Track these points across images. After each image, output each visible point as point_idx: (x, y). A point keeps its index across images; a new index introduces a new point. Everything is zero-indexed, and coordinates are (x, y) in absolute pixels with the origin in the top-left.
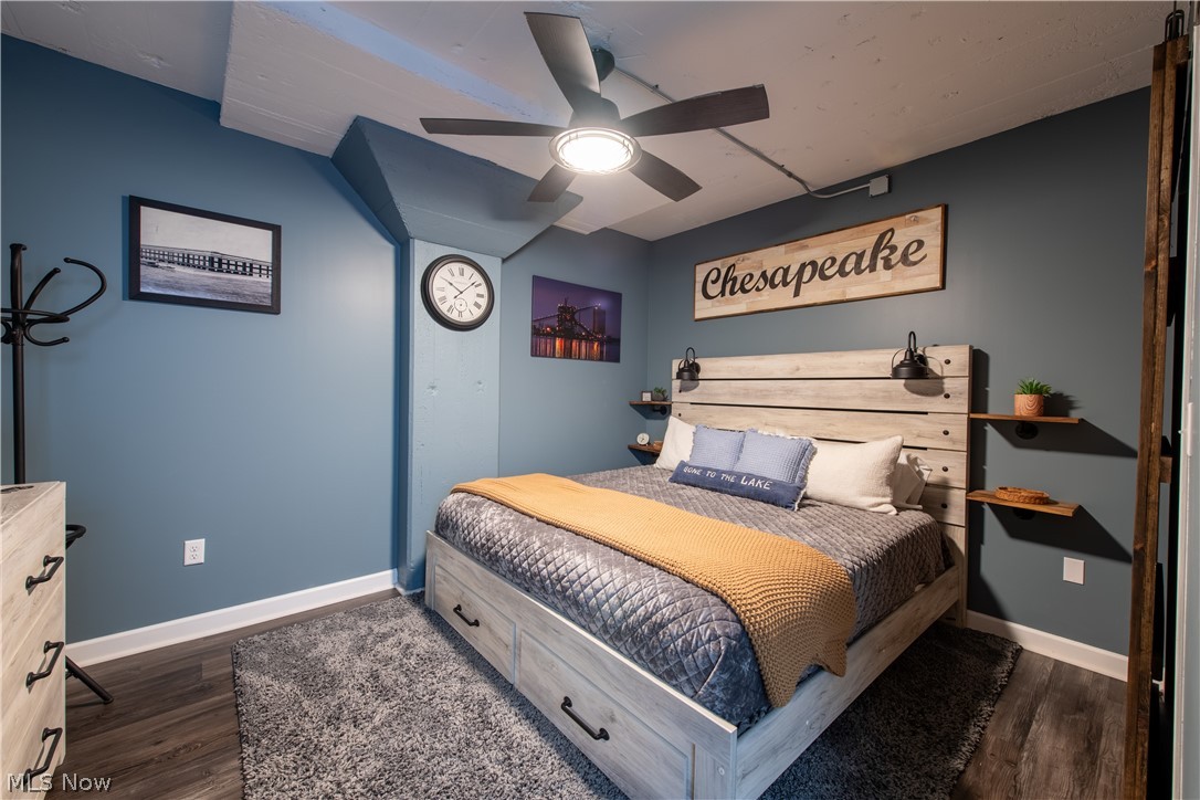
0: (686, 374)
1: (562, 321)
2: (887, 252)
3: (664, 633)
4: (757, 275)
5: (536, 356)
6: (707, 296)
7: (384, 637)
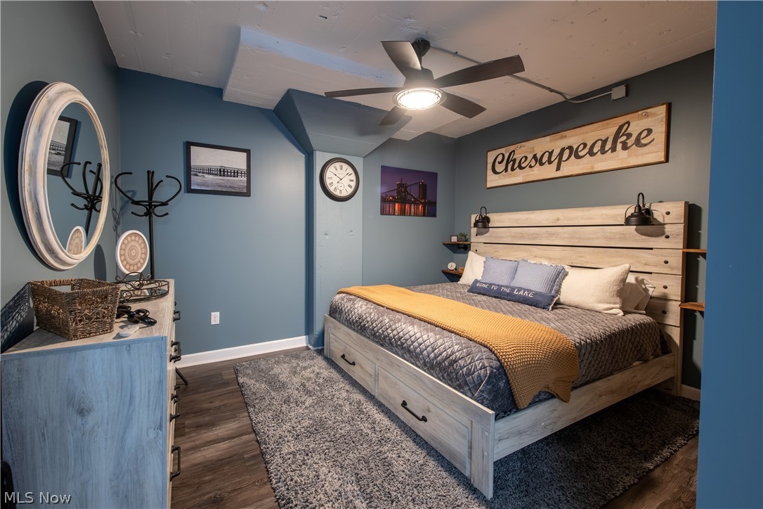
0: (480, 224)
1: (399, 193)
2: (624, 138)
3: (457, 365)
4: (530, 157)
5: (384, 214)
6: (495, 172)
7: (305, 368)
